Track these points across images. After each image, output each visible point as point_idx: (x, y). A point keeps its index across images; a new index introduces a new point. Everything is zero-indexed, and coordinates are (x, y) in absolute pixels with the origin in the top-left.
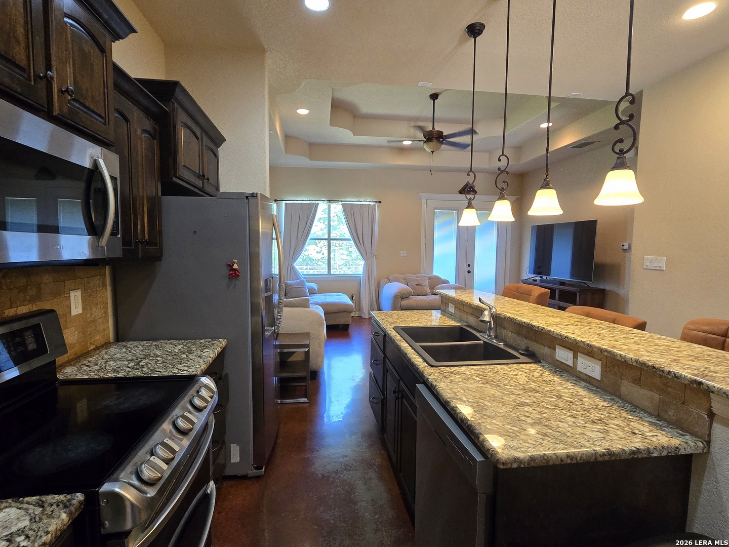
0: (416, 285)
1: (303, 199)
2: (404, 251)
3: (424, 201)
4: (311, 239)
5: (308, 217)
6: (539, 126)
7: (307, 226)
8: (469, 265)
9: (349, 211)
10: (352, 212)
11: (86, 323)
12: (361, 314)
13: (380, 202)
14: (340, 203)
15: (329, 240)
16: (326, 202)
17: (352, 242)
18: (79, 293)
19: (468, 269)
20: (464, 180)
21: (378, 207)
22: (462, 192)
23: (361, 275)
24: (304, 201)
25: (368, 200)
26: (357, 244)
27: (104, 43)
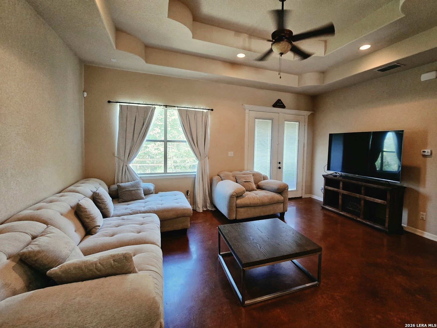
0: (245, 182)
1: (139, 102)
2: (231, 152)
3: (247, 111)
4: (148, 141)
5: (145, 120)
6: (359, 48)
7: (143, 128)
8: (280, 163)
9: (185, 116)
10: (188, 117)
12: (196, 207)
13: (212, 110)
14: (176, 108)
15: (166, 142)
16: (162, 107)
17: (187, 144)
19: (279, 165)
20: (276, 96)
21: (211, 113)
22: (275, 106)
23: (195, 172)
24: (140, 104)
25: (202, 108)
26: (191, 146)
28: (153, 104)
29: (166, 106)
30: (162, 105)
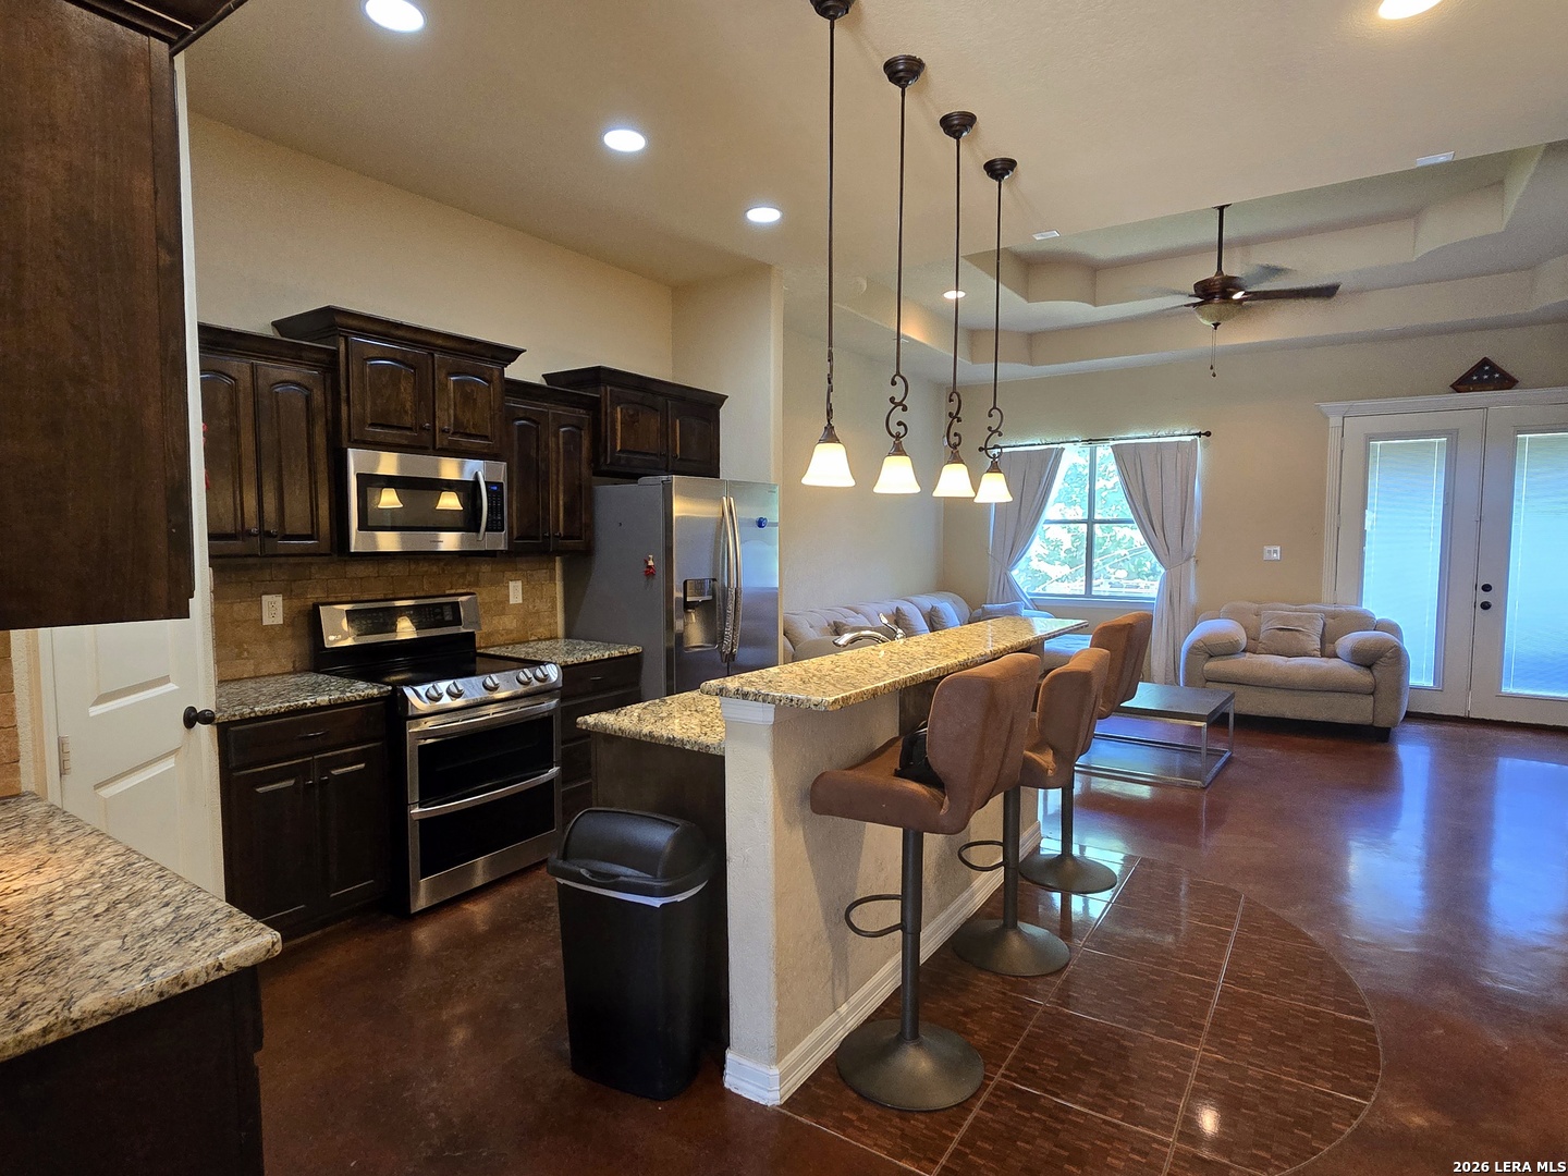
1: (1033, 443)
3: (1335, 421)
4: (1048, 522)
5: (1042, 477)
7: (1038, 496)
8: (1487, 589)
9: (1129, 459)
10: (1137, 462)
11: (527, 614)
13: (1208, 434)
14: (1109, 443)
15: (1091, 522)
16: (1080, 444)
17: (1135, 525)
18: (519, 583)
19: (1485, 597)
21: (1205, 445)
22: (1461, 385)
23: (1154, 599)
25: (1179, 433)
26: (1146, 532)
27: (491, 375)
29: (1089, 441)
30: (1078, 442)
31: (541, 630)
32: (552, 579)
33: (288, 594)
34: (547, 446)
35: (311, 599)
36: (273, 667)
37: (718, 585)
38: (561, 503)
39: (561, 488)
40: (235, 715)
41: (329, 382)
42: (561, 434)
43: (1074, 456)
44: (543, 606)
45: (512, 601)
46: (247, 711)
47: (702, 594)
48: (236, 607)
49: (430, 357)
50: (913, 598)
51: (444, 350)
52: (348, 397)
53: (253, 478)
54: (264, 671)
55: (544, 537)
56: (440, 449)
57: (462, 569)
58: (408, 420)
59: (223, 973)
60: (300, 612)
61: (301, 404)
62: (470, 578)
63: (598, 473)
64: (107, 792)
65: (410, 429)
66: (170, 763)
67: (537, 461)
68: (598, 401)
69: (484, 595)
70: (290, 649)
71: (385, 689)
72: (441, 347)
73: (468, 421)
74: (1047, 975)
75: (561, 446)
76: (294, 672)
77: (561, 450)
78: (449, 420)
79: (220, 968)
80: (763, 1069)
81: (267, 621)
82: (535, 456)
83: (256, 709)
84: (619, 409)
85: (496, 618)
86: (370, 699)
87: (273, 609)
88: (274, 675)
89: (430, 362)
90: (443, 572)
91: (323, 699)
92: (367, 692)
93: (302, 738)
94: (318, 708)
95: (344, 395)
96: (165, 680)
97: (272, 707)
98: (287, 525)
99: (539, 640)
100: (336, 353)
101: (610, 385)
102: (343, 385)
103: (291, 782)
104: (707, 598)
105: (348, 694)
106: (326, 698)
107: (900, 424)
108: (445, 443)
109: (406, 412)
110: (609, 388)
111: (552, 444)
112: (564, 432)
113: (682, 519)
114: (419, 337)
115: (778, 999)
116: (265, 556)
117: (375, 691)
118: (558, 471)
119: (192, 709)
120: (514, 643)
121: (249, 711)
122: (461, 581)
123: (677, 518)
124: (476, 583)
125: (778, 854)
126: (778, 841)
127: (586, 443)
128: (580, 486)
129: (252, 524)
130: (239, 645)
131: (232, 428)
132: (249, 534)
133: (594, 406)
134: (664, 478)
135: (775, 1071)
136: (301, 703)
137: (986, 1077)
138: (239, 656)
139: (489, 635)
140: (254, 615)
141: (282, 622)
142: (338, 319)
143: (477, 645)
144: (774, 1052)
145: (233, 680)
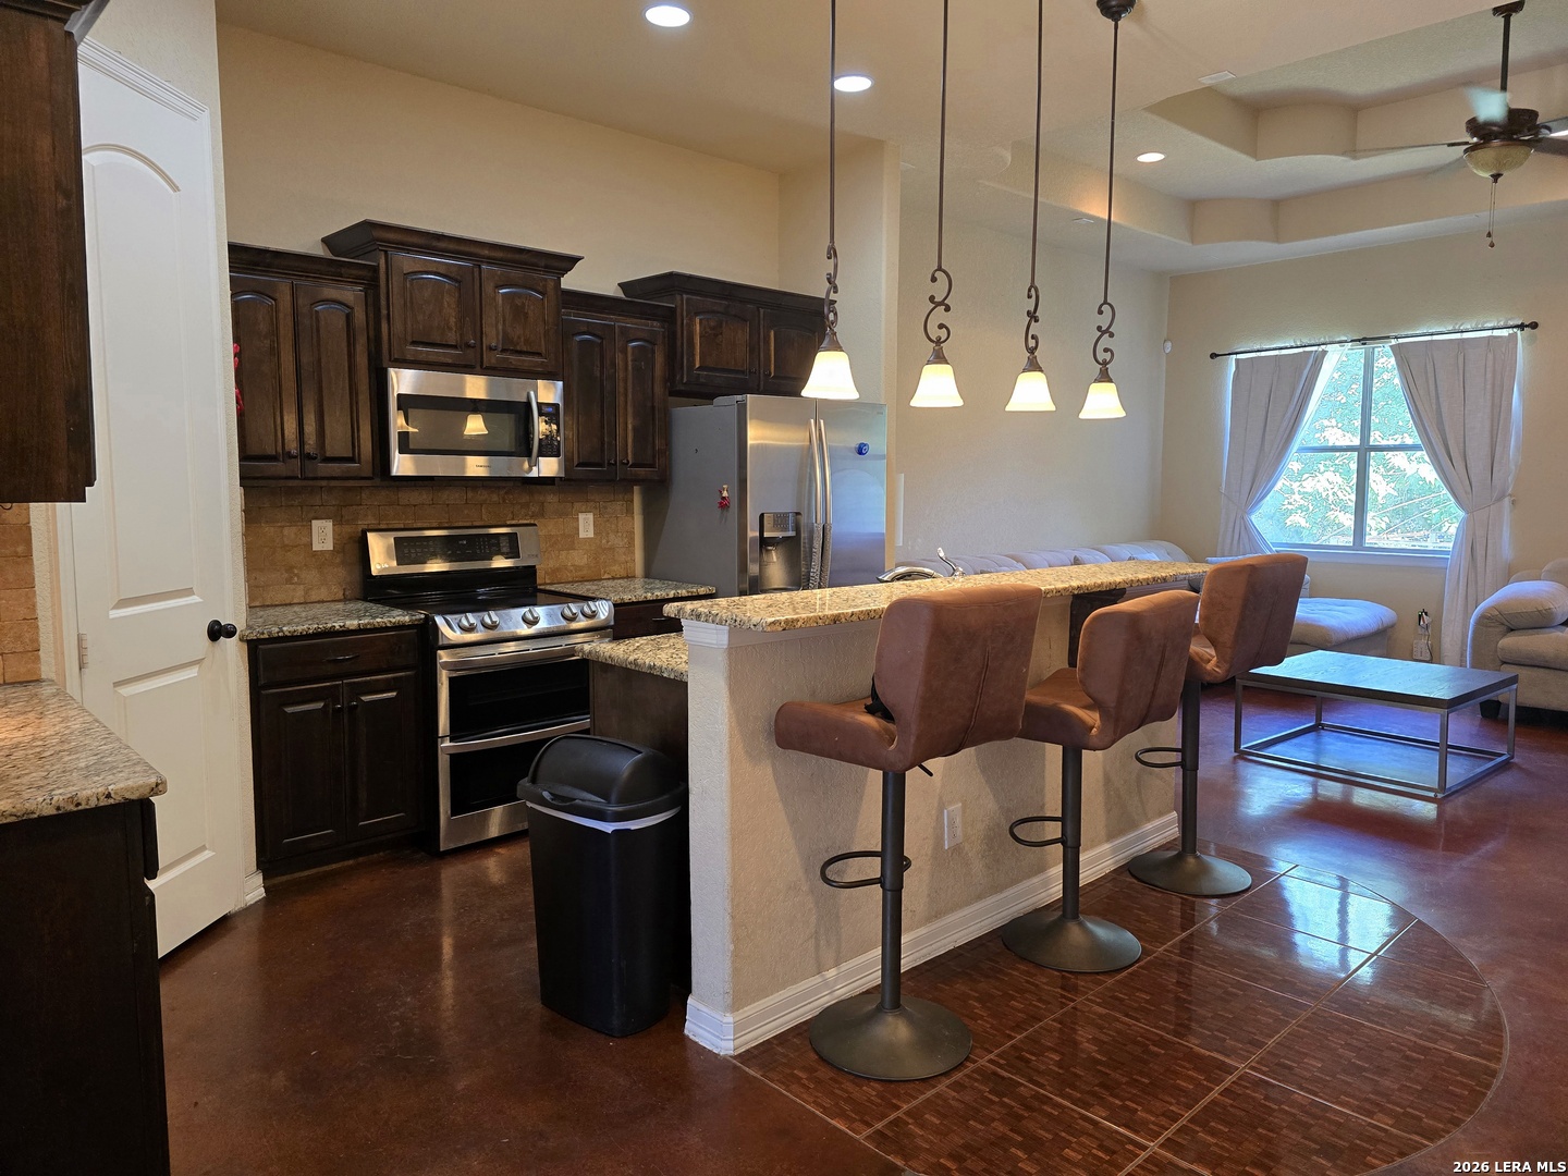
4: (1298, 450)
5: (1294, 390)
9: (1419, 364)
10: (1430, 366)
11: (600, 549)
13: (1533, 326)
14: (1392, 342)
15: (1364, 449)
18: (591, 516)
24: (1286, 348)
26: (1439, 462)
27: (545, 286)
28: (1322, 340)
29: (1363, 341)
30: (1346, 342)
31: (616, 568)
32: (630, 512)
33: (339, 521)
34: (613, 364)
35: (362, 524)
36: (323, 593)
37: (803, 520)
38: (630, 426)
39: (630, 410)
40: (263, 633)
41: (370, 300)
42: (629, 349)
43: (1339, 362)
44: (617, 541)
45: (582, 535)
46: (275, 630)
47: (786, 529)
48: (286, 531)
49: (476, 270)
50: (1106, 547)
51: (491, 261)
52: (388, 314)
53: (294, 399)
54: (314, 597)
55: (609, 464)
56: (487, 368)
57: (525, 498)
58: (452, 338)
59: (111, 801)
60: (350, 538)
61: (342, 323)
62: (534, 508)
63: (672, 393)
64: (126, 691)
65: (454, 347)
66: (193, 672)
67: (602, 381)
68: (672, 311)
69: (548, 527)
70: (340, 577)
71: (418, 617)
72: (488, 258)
73: (519, 338)
74: (1097, 973)
75: (630, 363)
76: (345, 600)
77: (630, 368)
78: (498, 334)
79: (109, 796)
80: (718, 1016)
81: (316, 547)
82: (598, 375)
83: (285, 629)
84: (698, 320)
85: (564, 553)
86: (400, 627)
87: (323, 534)
88: (323, 602)
89: (476, 274)
90: (504, 501)
91: (352, 624)
92: (398, 618)
93: (329, 661)
94: (346, 632)
95: (384, 312)
96: (189, 592)
97: (300, 628)
98: (328, 447)
99: (613, 578)
100: (375, 269)
101: (687, 293)
102: (383, 302)
103: (320, 705)
104: (791, 533)
105: (379, 620)
106: (356, 622)
107: (941, 326)
108: (493, 361)
109: (450, 329)
110: (685, 296)
111: (619, 358)
112: (634, 347)
113: (759, 448)
114: (462, 248)
115: (733, 942)
116: (306, 479)
117: (407, 618)
118: (626, 389)
119: (217, 622)
120: (583, 580)
121: (277, 630)
122: (523, 511)
123: (752, 446)
124: (541, 514)
125: (734, 788)
126: (734, 774)
127: (659, 359)
128: (653, 407)
129: (293, 447)
130: (290, 569)
131: (272, 348)
132: (290, 456)
133: (669, 317)
134: (739, 397)
135: (729, 1018)
136: (329, 625)
137: (967, 1059)
138: (289, 581)
139: (555, 571)
140: (305, 540)
141: (332, 548)
142: (377, 234)
143: (538, 581)
144: (729, 1000)
145: (281, 605)
